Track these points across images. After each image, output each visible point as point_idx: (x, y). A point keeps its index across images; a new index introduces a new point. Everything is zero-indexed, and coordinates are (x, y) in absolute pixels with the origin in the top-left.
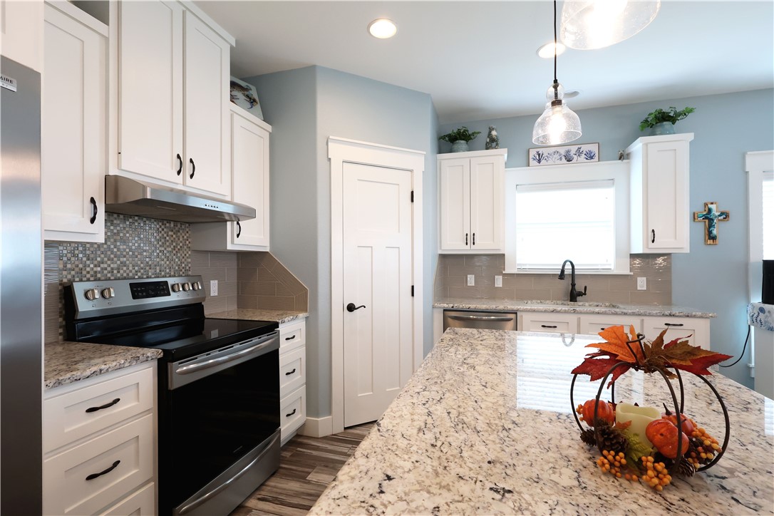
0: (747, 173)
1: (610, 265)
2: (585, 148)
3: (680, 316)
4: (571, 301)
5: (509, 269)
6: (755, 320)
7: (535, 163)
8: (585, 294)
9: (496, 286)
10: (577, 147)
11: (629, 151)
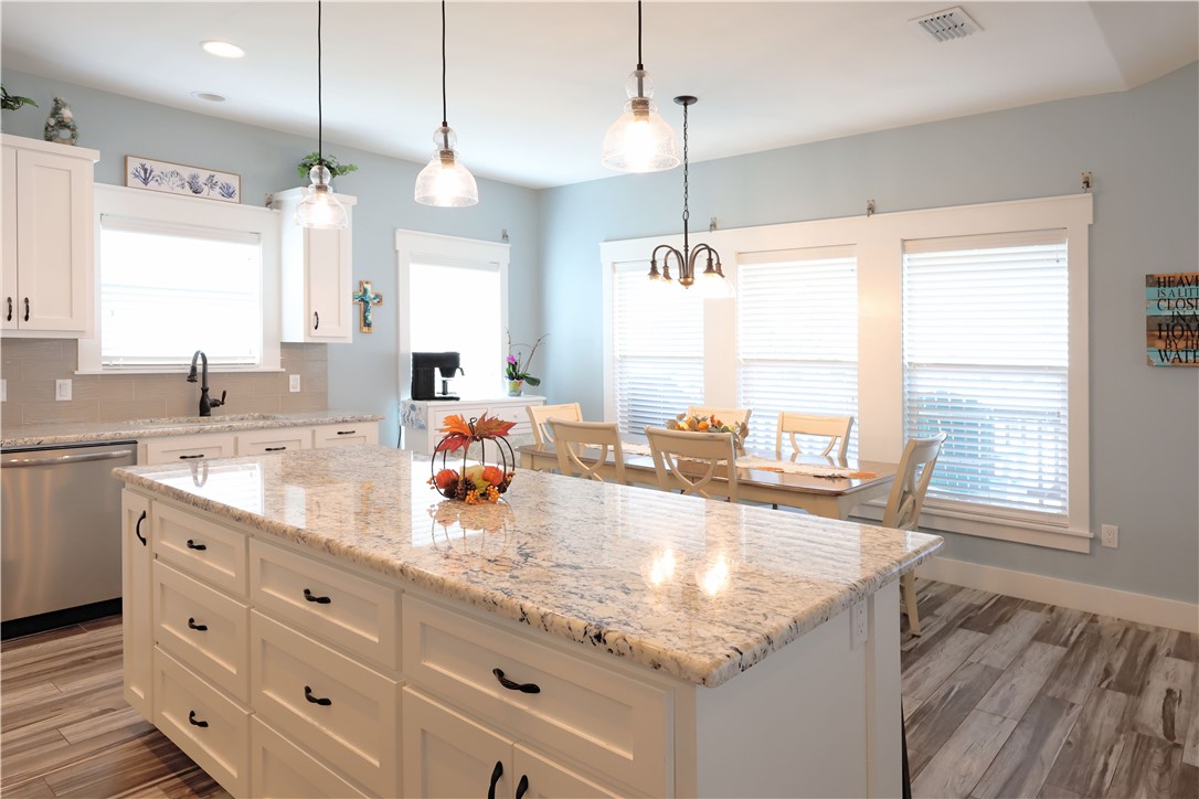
0: (397, 251)
1: (253, 357)
2: (221, 178)
3: (352, 422)
4: (201, 415)
5: (85, 368)
6: (407, 420)
7: (138, 182)
8: (223, 403)
9: (58, 398)
10: (208, 173)
11: (279, 199)
